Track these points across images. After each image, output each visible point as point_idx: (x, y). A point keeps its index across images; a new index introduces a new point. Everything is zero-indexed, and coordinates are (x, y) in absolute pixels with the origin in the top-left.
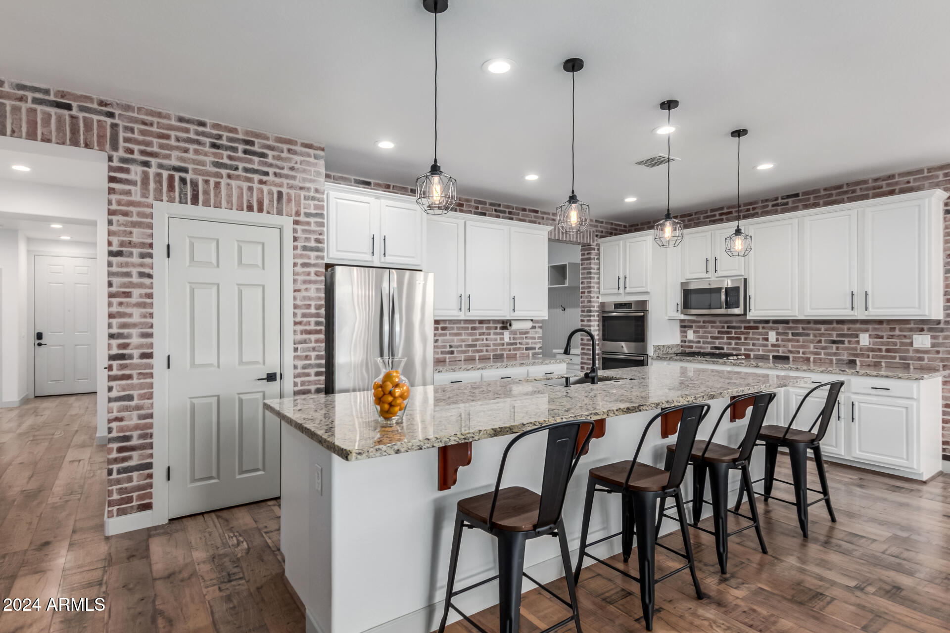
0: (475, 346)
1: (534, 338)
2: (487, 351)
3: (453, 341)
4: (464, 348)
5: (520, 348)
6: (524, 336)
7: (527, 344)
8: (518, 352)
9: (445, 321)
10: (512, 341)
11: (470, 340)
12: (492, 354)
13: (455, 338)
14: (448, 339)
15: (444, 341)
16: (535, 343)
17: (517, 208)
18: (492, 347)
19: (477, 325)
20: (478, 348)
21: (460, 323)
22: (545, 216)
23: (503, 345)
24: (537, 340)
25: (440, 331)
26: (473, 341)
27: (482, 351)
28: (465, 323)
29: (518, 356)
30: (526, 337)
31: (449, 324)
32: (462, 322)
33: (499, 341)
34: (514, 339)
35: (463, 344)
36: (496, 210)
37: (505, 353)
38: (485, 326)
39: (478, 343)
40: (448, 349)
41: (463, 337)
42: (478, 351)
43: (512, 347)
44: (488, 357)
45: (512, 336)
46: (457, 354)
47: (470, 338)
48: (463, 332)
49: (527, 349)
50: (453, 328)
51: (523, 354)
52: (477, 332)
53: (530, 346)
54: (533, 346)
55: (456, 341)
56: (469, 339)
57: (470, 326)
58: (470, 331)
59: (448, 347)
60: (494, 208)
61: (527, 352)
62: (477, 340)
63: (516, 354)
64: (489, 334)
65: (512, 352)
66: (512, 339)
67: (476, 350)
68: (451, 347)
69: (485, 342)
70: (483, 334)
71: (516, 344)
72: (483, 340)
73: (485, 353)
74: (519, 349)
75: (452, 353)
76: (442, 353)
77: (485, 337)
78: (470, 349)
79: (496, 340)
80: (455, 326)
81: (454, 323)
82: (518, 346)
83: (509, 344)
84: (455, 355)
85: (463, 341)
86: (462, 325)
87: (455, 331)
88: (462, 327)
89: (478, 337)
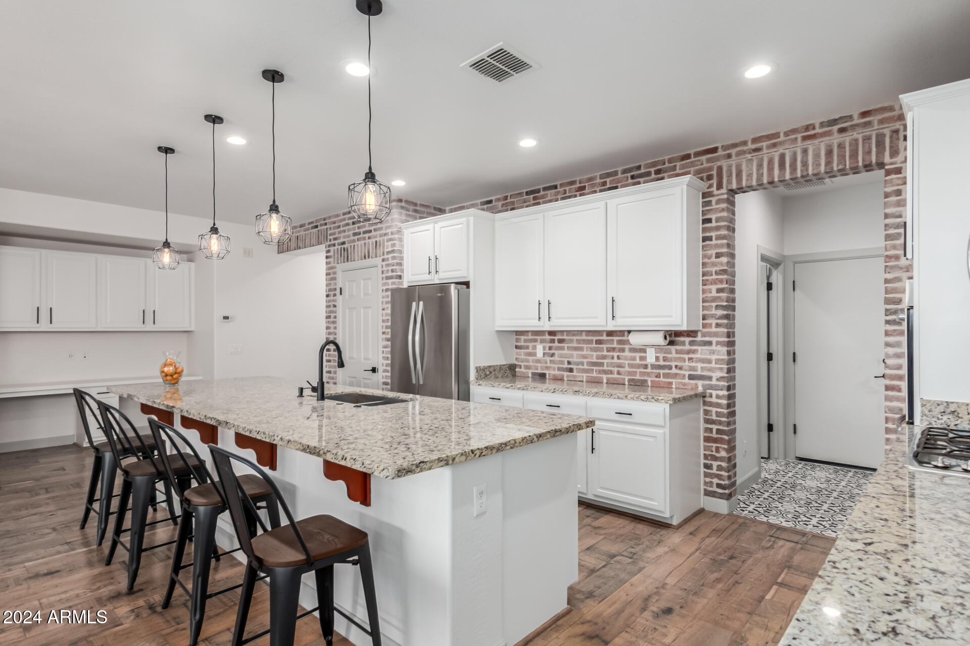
0: (602, 364)
1: (709, 361)
2: (619, 373)
3: (572, 356)
4: (586, 367)
5: (676, 374)
6: (686, 357)
7: (693, 369)
8: (674, 381)
9: (562, 332)
10: (662, 363)
11: (594, 357)
12: (627, 378)
13: (575, 353)
14: (566, 354)
15: (561, 356)
16: (710, 370)
17: (670, 161)
18: (627, 369)
19: (604, 337)
20: (605, 368)
21: (581, 335)
22: (733, 151)
23: (646, 367)
24: (713, 365)
25: (556, 344)
26: (598, 357)
27: (611, 372)
28: (587, 335)
29: (674, 386)
30: (690, 359)
31: (567, 335)
32: (584, 334)
33: (638, 361)
34: (665, 359)
35: (585, 361)
36: (633, 177)
37: (649, 380)
38: (616, 338)
39: (605, 361)
40: (566, 366)
41: (585, 352)
42: (605, 372)
43: (662, 372)
44: (622, 382)
45: (661, 356)
46: (577, 372)
47: (595, 354)
48: (585, 346)
49: (691, 377)
50: (571, 341)
51: (684, 384)
52: (605, 346)
53: (699, 372)
54: (706, 373)
55: (575, 356)
56: (593, 355)
57: (595, 338)
58: (594, 345)
59: (566, 363)
60: (629, 175)
61: (692, 381)
62: (604, 357)
63: (671, 383)
64: (623, 350)
65: (662, 379)
66: (661, 359)
67: (603, 370)
68: (569, 363)
69: (616, 360)
70: (613, 349)
71: (670, 368)
72: (613, 358)
73: (615, 376)
74: (675, 376)
75: (571, 370)
76: (559, 369)
77: (615, 354)
78: (595, 368)
79: (634, 359)
80: (575, 338)
81: (573, 335)
82: (674, 371)
83: (654, 367)
84: (575, 373)
85: (585, 357)
86: (584, 337)
87: (575, 345)
88: (584, 340)
89: (605, 353)
